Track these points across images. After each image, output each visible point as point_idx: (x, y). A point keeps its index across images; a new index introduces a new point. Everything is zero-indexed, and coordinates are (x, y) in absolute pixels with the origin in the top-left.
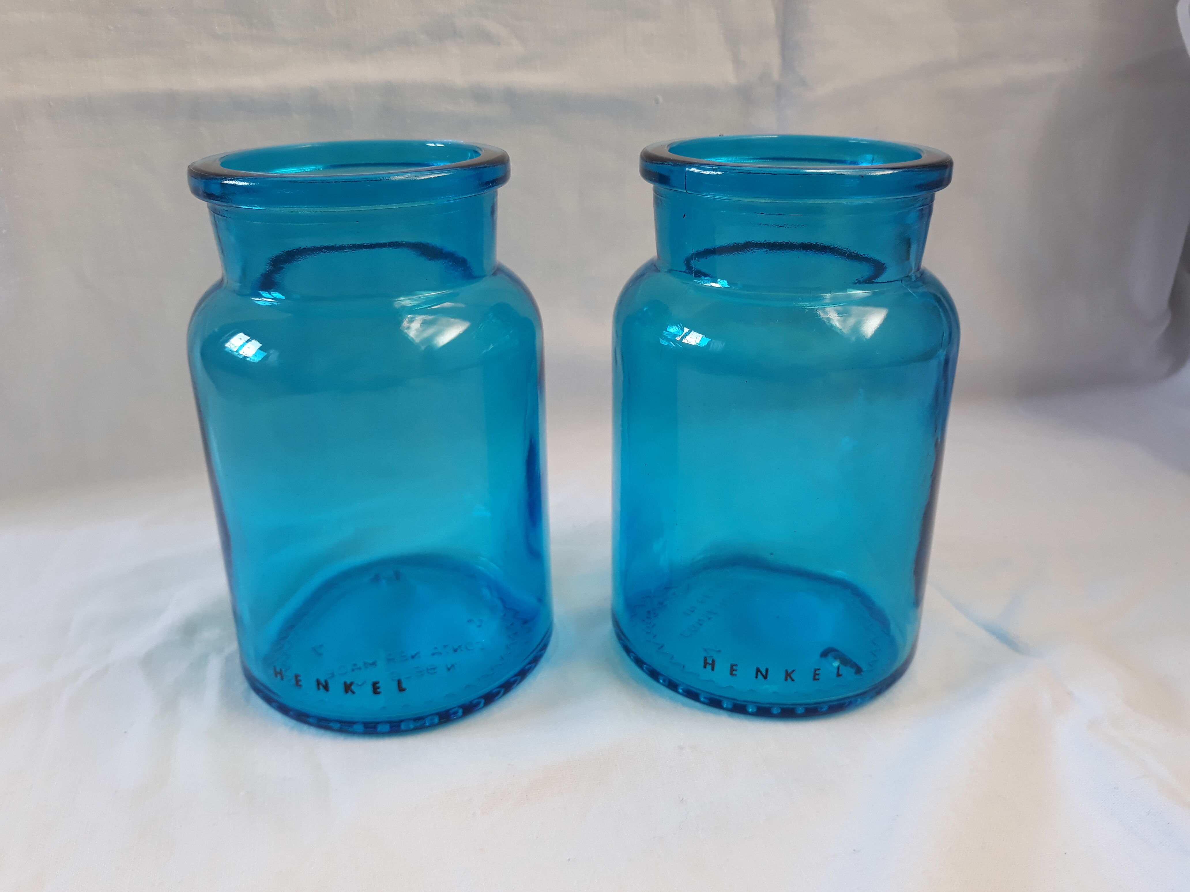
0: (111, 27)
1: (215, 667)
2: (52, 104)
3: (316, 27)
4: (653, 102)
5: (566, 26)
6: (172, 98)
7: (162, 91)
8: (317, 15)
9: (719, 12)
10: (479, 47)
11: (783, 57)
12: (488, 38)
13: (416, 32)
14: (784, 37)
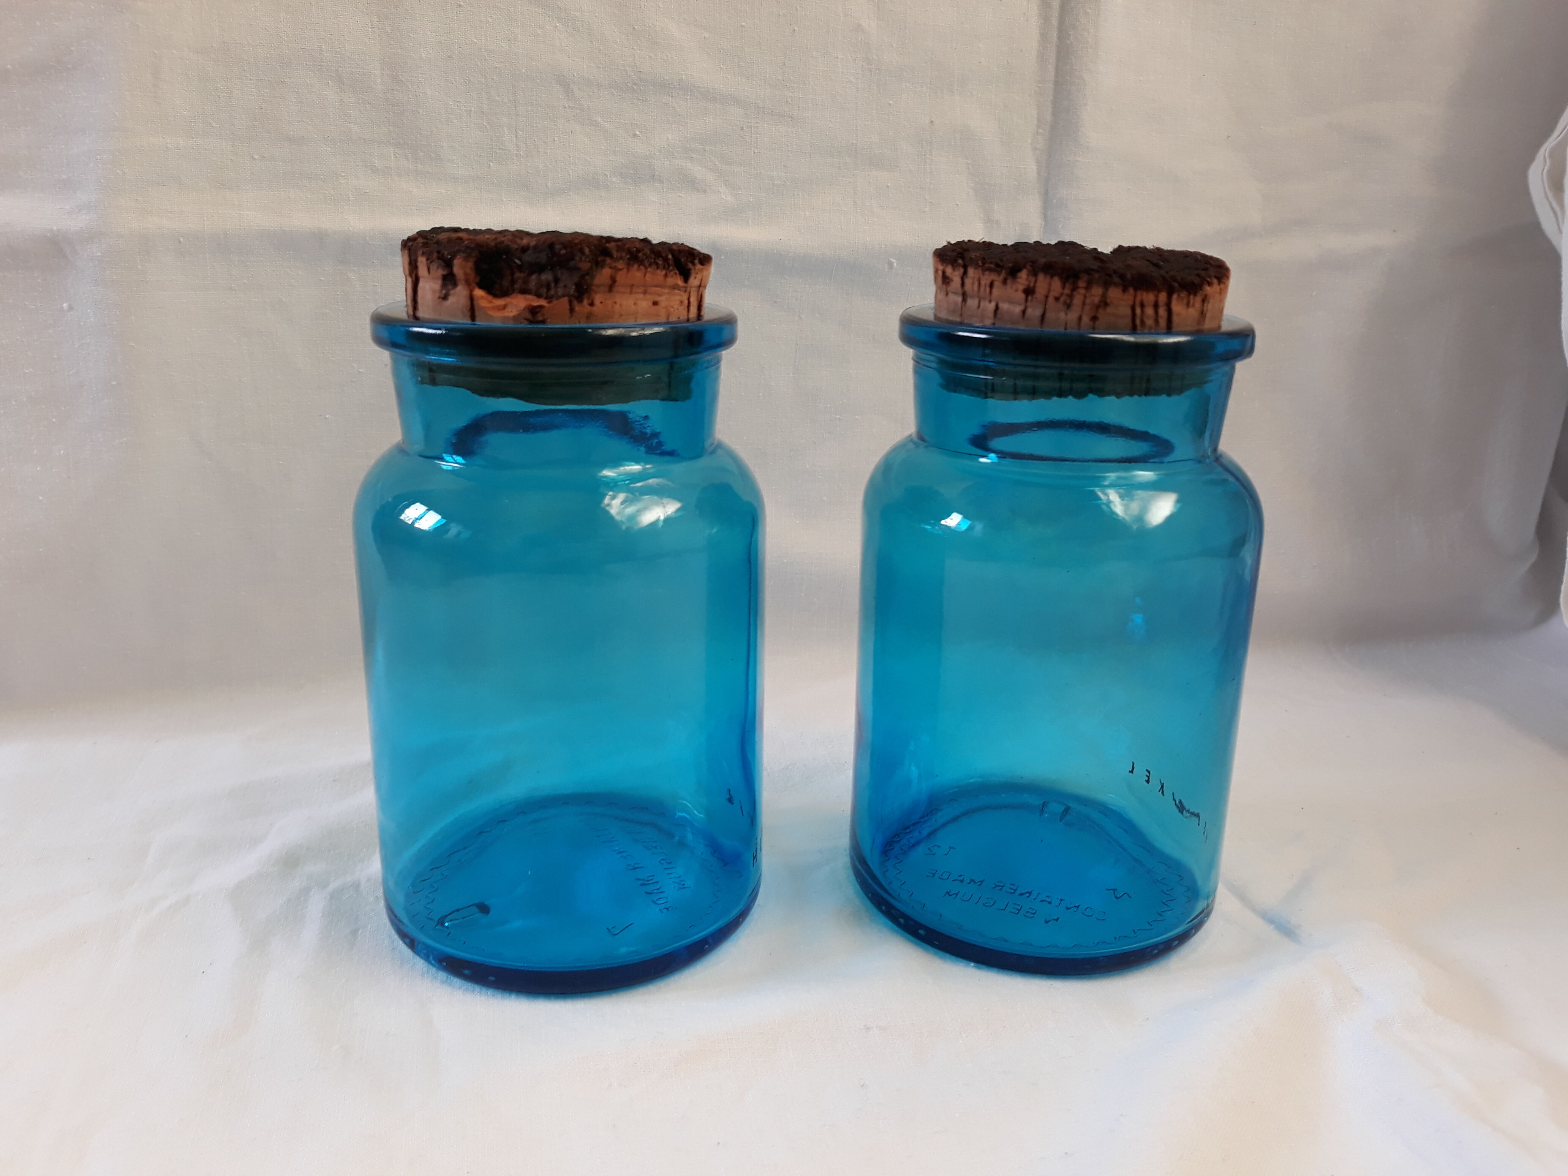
0: (256, 157)
1: (316, 904)
2: (182, 239)
3: (491, 164)
4: (886, 266)
5: (785, 173)
6: (319, 238)
7: (309, 230)
8: (494, 150)
9: (969, 162)
10: (681, 195)
11: (1045, 218)
12: (692, 184)
13: (608, 174)
14: (1046, 193)
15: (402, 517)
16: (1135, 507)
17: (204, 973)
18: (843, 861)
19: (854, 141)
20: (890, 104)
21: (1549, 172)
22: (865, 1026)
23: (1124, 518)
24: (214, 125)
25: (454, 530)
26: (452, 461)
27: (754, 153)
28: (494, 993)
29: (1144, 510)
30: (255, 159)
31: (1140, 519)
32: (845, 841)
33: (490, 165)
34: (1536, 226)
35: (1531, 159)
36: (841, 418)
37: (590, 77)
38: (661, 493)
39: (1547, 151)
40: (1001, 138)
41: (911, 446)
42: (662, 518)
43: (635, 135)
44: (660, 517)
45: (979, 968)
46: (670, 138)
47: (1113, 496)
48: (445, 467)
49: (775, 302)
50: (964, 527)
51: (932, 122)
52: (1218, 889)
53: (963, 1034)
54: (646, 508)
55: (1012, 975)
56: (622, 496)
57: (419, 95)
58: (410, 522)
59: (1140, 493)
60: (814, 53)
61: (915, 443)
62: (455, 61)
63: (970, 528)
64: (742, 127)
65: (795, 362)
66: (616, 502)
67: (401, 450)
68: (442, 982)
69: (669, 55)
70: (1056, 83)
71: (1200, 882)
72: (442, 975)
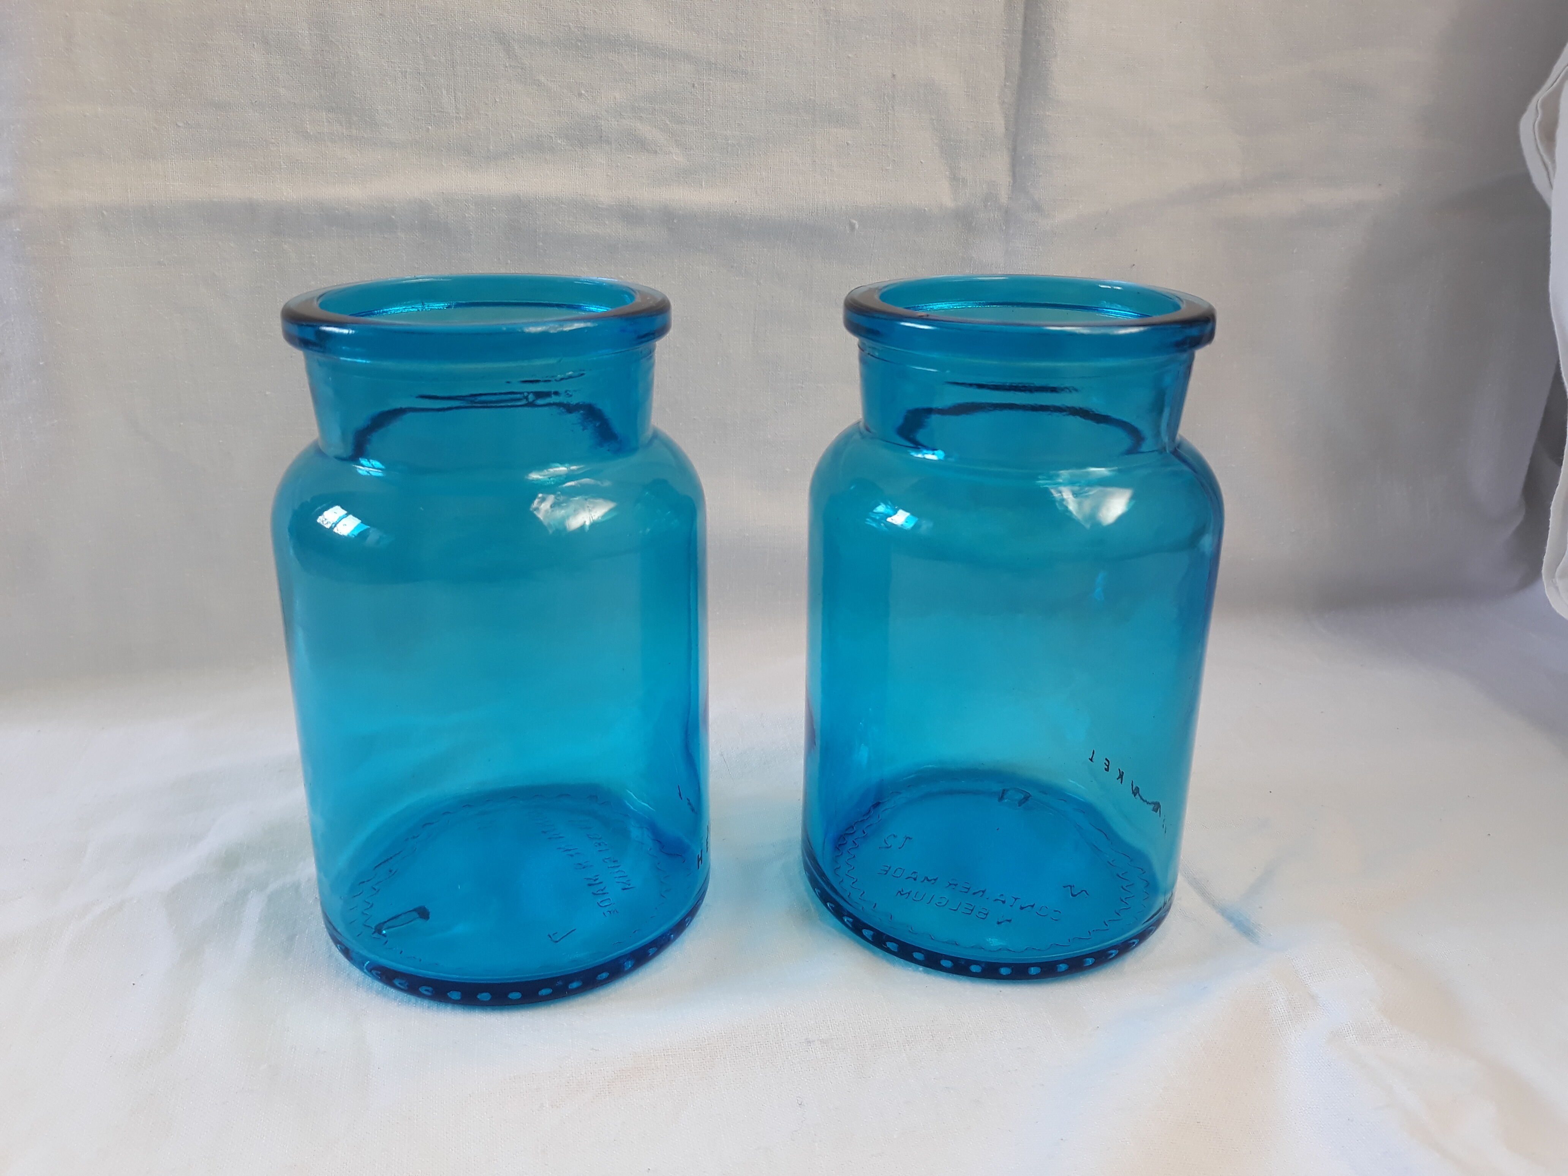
0: (180, 124)
1: (255, 906)
2: (105, 213)
3: (430, 127)
4: (847, 228)
5: (740, 132)
6: (251, 209)
7: (239, 200)
8: (432, 112)
9: (933, 117)
10: (630, 156)
11: (1014, 175)
12: (642, 145)
13: (553, 135)
14: (1014, 149)
15: (320, 520)
16: (1087, 505)
17: (135, 985)
18: (796, 854)
19: (811, 97)
20: (849, 57)
21: (1540, 124)
22: (807, 1039)
23: (1076, 517)
24: (134, 91)
25: (374, 536)
26: (370, 466)
27: (707, 111)
28: (429, 1005)
29: (1096, 508)
30: (179, 126)
31: (1093, 518)
32: (797, 834)
33: (428, 129)
34: (1527, 178)
35: (1521, 110)
36: (803, 386)
37: (531, 34)
38: (591, 493)
39: (1539, 102)
40: (966, 92)
41: (857, 436)
42: (588, 523)
43: (580, 95)
44: (585, 522)
45: (928, 973)
46: (617, 97)
47: (1067, 495)
48: (360, 472)
49: (732, 267)
50: (909, 526)
51: (894, 75)
52: (1178, 881)
53: (907, 1046)
54: (576, 512)
55: (961, 979)
56: (551, 499)
57: (351, 56)
58: (328, 526)
59: (1094, 491)
60: (768, 5)
61: (861, 433)
62: (387, 19)
63: (916, 527)
64: (694, 84)
65: (754, 328)
66: (545, 506)
67: (318, 451)
68: (378, 993)
69: (614, 9)
70: (1025, 33)
71: (1159, 876)
72: (378, 985)
